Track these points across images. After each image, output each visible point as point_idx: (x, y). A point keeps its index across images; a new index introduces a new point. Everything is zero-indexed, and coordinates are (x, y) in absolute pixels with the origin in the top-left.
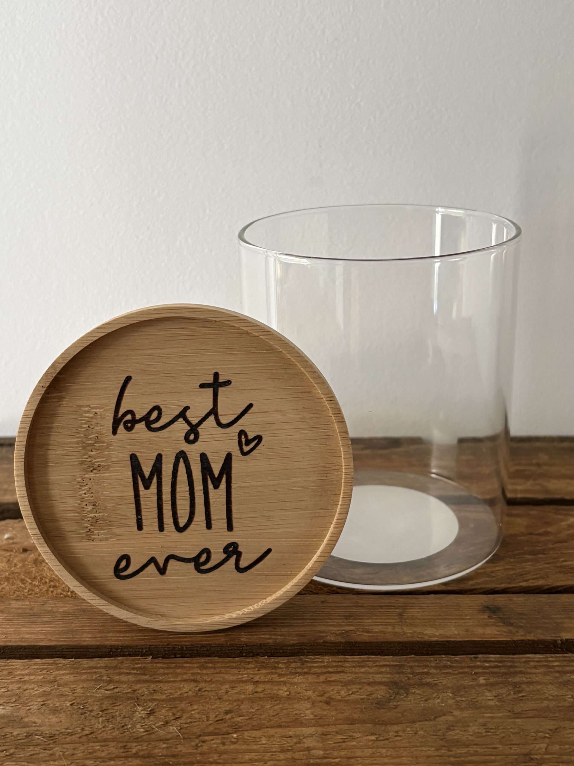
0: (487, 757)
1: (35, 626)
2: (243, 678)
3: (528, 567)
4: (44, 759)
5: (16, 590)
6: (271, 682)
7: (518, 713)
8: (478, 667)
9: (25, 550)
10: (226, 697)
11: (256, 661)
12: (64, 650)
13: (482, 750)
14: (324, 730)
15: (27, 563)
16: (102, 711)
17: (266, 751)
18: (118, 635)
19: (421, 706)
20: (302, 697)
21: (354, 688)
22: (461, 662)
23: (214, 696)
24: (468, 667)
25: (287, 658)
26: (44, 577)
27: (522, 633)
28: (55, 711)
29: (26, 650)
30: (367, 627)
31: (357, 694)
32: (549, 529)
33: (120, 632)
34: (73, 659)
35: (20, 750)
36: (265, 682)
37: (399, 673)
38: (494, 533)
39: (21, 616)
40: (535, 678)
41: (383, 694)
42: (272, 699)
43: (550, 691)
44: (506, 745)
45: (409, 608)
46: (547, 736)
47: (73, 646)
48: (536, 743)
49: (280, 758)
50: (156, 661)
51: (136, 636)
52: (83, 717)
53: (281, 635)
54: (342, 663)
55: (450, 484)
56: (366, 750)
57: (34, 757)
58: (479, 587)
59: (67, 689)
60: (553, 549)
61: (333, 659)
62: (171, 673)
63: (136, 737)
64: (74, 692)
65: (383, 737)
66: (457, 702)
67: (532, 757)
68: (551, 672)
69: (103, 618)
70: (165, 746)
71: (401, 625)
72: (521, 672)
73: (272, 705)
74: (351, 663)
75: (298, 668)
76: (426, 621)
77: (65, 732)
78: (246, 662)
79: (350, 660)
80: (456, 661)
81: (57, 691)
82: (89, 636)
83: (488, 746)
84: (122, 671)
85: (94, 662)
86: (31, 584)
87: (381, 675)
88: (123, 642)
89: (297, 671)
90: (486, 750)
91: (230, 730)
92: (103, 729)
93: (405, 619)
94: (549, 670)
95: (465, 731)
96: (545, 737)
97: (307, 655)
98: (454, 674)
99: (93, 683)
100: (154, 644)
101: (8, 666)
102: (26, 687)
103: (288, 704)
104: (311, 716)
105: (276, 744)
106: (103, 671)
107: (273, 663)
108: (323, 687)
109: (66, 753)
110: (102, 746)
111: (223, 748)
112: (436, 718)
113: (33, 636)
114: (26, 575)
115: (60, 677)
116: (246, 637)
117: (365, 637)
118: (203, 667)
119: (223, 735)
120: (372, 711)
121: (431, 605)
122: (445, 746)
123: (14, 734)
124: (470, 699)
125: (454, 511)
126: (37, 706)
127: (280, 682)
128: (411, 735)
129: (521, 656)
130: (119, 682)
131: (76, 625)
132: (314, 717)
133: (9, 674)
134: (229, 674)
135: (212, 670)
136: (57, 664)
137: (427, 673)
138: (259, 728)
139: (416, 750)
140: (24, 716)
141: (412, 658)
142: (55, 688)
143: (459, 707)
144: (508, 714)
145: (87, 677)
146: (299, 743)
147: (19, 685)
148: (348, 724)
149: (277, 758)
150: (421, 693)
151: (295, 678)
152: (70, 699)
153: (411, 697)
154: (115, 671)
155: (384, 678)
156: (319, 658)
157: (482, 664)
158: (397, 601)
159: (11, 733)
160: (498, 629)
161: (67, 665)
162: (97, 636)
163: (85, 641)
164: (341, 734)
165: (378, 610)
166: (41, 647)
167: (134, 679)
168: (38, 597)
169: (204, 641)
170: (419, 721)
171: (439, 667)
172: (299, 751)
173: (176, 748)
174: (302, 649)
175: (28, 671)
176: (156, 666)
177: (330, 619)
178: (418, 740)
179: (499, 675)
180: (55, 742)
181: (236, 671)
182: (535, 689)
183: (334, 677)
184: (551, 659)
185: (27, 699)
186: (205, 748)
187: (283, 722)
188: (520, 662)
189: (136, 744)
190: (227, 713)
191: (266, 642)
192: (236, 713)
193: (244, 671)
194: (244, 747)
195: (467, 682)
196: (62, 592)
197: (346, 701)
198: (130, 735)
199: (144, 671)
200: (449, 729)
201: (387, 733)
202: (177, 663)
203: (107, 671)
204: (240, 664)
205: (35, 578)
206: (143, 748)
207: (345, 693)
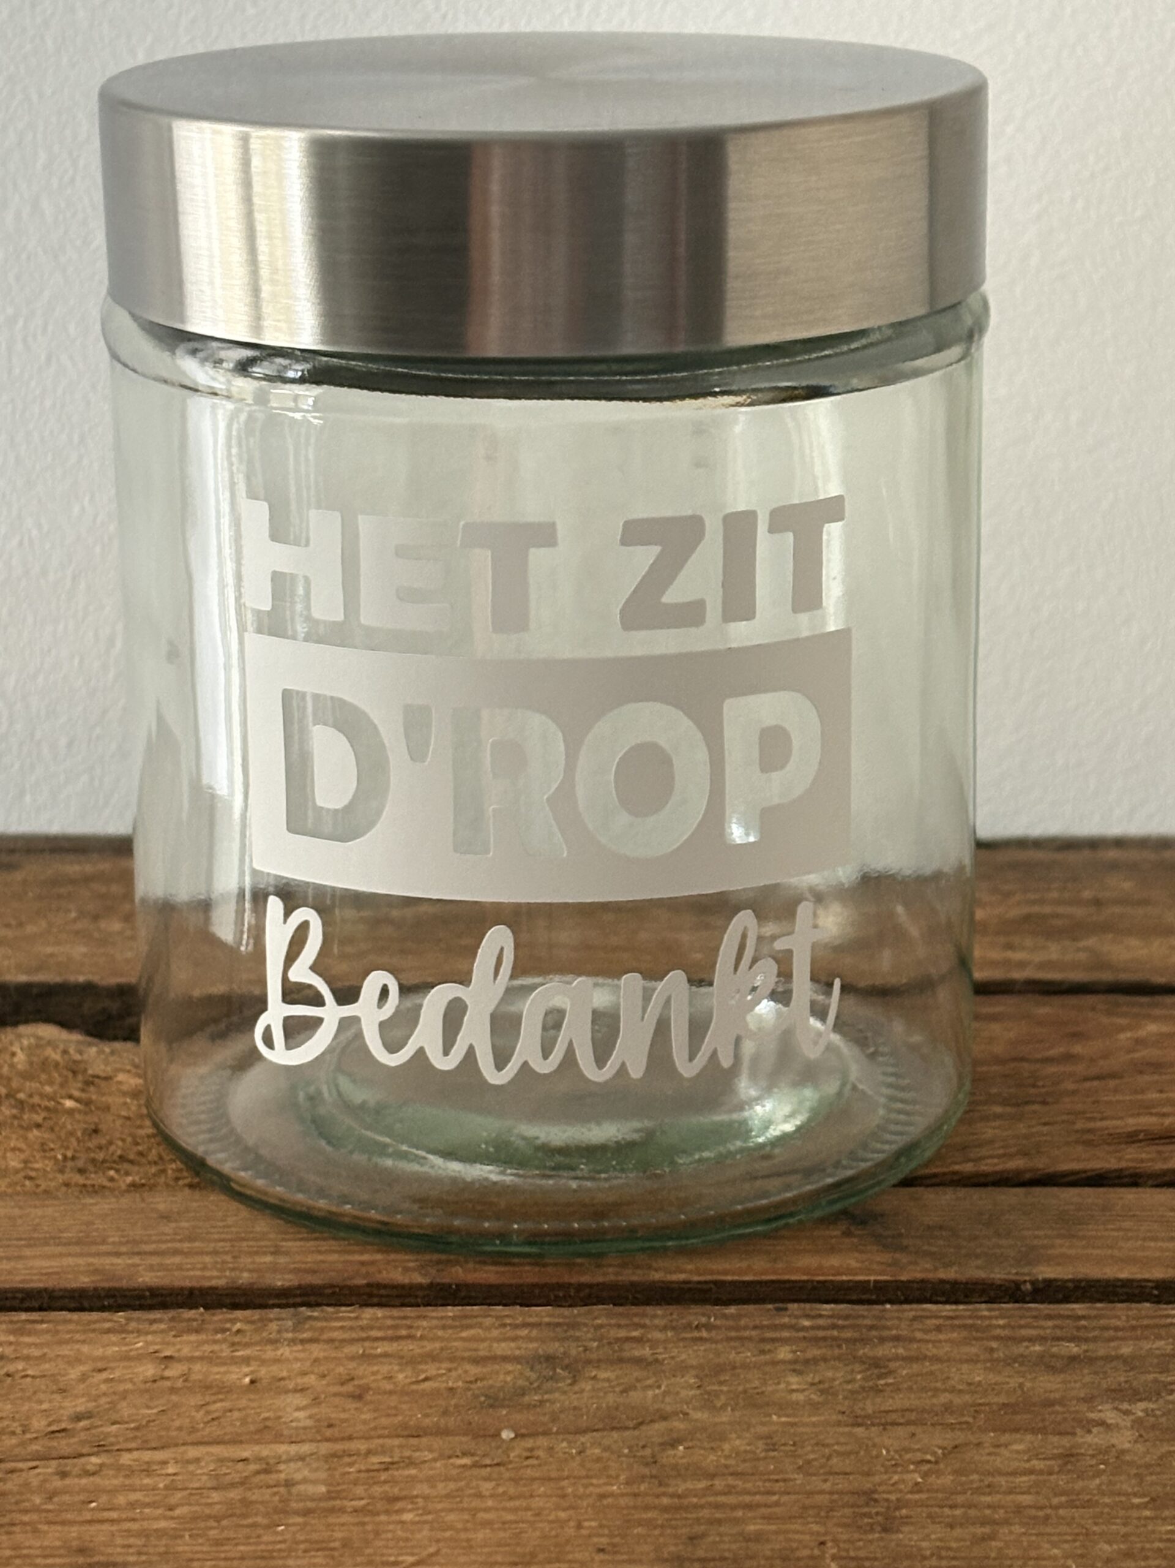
0: (758, 1497)
2: (131, 1350)
6: (211, 1359)
7: (863, 1417)
8: (784, 1327)
10: (80, 1388)
11: (172, 1316)
13: (748, 1485)
14: (337, 1447)
17: (175, 1488)
19: (608, 1402)
20: (288, 1387)
21: (431, 1369)
22: (739, 1318)
23: (46, 1386)
24: (756, 1327)
25: (258, 1311)
27: (928, 1266)
31: (440, 1379)
36: (193, 1358)
37: (562, 1339)
40: (931, 1350)
41: (509, 1379)
42: (208, 1390)
43: (964, 1374)
44: (815, 1475)
46: (929, 1457)
48: (896, 1472)
49: (210, 1501)
53: (250, 1271)
54: (412, 1320)
56: (440, 1486)
61: (388, 1314)
65: (492, 1459)
66: (705, 1393)
67: (876, 1496)
68: (976, 1339)
72: (897, 1338)
74: (434, 1320)
75: (288, 1330)
78: (146, 1319)
79: (436, 1315)
80: (726, 1317)
83: (766, 1477)
87: (513, 1345)
89: (284, 1337)
91: (85, 1451)
94: (977, 1334)
98: (714, 1341)
103: (250, 1399)
104: (309, 1423)
105: (203, 1475)
107: (218, 1321)
108: (350, 1367)
111: (59, 1482)
112: (641, 1423)
116: (151, 1274)
117: (487, 1274)
118: (22, 1330)
119: (64, 1458)
120: (472, 1411)
122: (651, 1477)
124: (740, 1388)
127: (232, 1357)
128: (567, 1456)
129: (907, 1307)
132: (314, 1424)
134: (96, 1343)
135: (48, 1336)
137: (638, 1340)
138: (163, 1444)
139: (574, 1484)
141: (606, 1310)
143: (708, 1402)
144: (837, 1417)
146: (267, 1471)
148: (404, 1437)
149: (203, 1501)
150: (612, 1377)
151: (276, 1350)
153: (584, 1385)
155: (521, 1349)
156: (348, 1312)
157: (795, 1322)
160: (864, 1256)
164: (381, 1456)
170: (595, 1430)
171: (674, 1328)
172: (264, 1488)
178: (581, 1466)
179: (834, 1343)
181: (114, 1338)
182: (924, 1370)
183: (384, 1348)
184: (986, 1313)
186: (13, 1483)
187: (225, 1434)
188: (899, 1319)
190: (78, 1418)
191: (207, 1284)
192: (105, 1418)
193: (137, 1337)
194: (117, 1481)
195: (743, 1356)
197: (407, 1394)
200: (670, 1444)
201: (503, 1452)
204: (127, 1325)
207: (406, 1377)
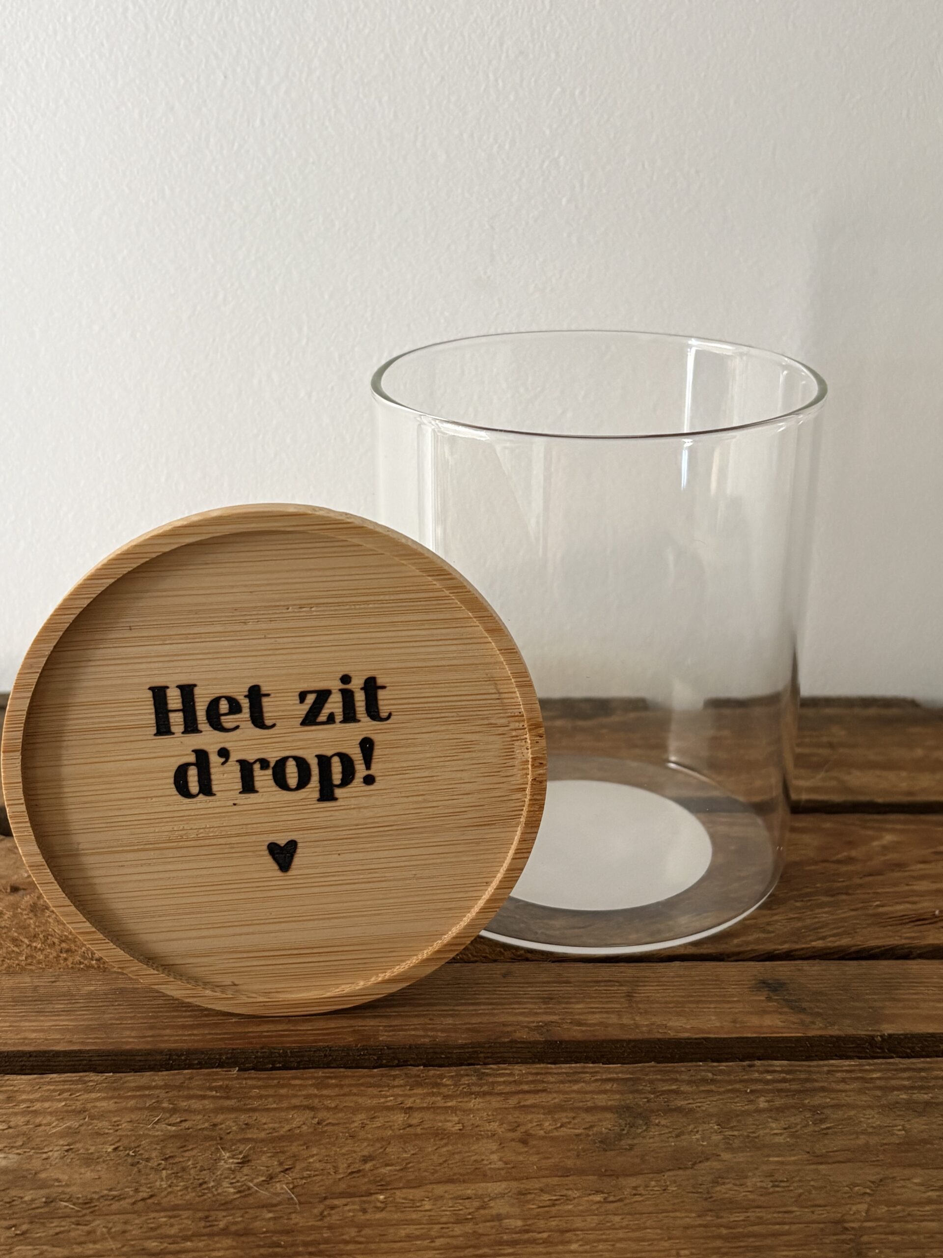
0: (777, 1227)
1: (42, 1018)
2: (387, 1102)
3: (824, 915)
4: (78, 1241)
5: (5, 957)
6: (432, 1108)
7: (821, 1156)
8: (757, 1081)
9: (15, 889)
10: (362, 1134)
11: (406, 1074)
12: (93, 1059)
13: (769, 1216)
14: (522, 1186)
15: (19, 910)
16: (166, 1159)
17: (432, 1222)
18: (180, 1033)
19: (670, 1146)
20: (482, 1133)
21: (564, 1117)
22: (729, 1073)
23: (342, 1132)
24: (741, 1081)
25: (455, 1068)
26: (49, 935)
27: (821, 1025)
28: (89, 1160)
29: (31, 1059)
30: (577, 1017)
31: (569, 1126)
32: (854, 853)
33: (184, 1027)
34: (111, 1074)
35: (38, 1226)
36: (423, 1108)
37: (632, 1092)
38: (767, 859)
39: (18, 1002)
40: (844, 1099)
41: (610, 1126)
42: (436, 1136)
43: (868, 1118)
44: (806, 1207)
45: (641, 984)
46: (868, 1191)
47: (109, 1051)
48: (853, 1204)
49: (455, 1233)
50: (246, 1076)
51: (210, 1034)
52: (136, 1169)
53: (442, 1031)
54: (543, 1076)
55: (695, 778)
56: (589, 1219)
57: (61, 1236)
58: (749, 948)
59: (105, 1124)
60: (861, 886)
61: (528, 1070)
62: (272, 1096)
63: (223, 1202)
64: (117, 1128)
65: (614, 1196)
66: (726, 1138)
67: (847, 1225)
68: (868, 1089)
69: (153, 1005)
70: (271, 1215)
71: (631, 1013)
72: (823, 1089)
73: (435, 1148)
74: (556, 1076)
75: (473, 1084)
76: (670, 1005)
77: (108, 1196)
78: (391, 1076)
79: (555, 1071)
80: (722, 1072)
81: (90, 1127)
82: (133, 1034)
83: (778, 1210)
84: (192, 1092)
85: (145, 1078)
86: (28, 946)
87: (605, 1096)
88: (190, 1044)
89: (473, 1090)
90: (775, 1215)
91: (373, 1188)
92: (170, 1190)
93: (637, 1002)
94: (867, 1085)
95: (741, 1185)
96: (865, 1193)
97: (485, 1064)
98: (720, 1093)
99: (146, 1112)
100: (240, 1047)
101: (6, 1086)
102: (38, 1121)
103: (463, 1145)
104: (500, 1164)
105: (447, 1211)
106: (161, 1093)
107: (433, 1077)
108: (515, 1116)
109: (113, 1230)
110: (170, 1217)
111: (363, 1217)
112: (694, 1164)
113: (41, 1035)
114: (20, 931)
115: (92, 1104)
116: (386, 1034)
117: (576, 1033)
118: (320, 1085)
119: (362, 1196)
120: (594, 1154)
121: (676, 979)
122: (711, 1210)
123: (26, 1199)
124: (745, 1134)
125: (704, 823)
126: (59, 1152)
127: (446, 1107)
128: (658, 1192)
129: (821, 1063)
130: (188, 1111)
131: (111, 1015)
132: (504, 1166)
133: (9, 1099)
134: (365, 1096)
135: (337, 1089)
136: (85, 1082)
137: (677, 1092)
138: (419, 1184)
139: (667, 1217)
140: (39, 1169)
141: (653, 1067)
142: (86, 1123)
143: (729, 1148)
144: (806, 1156)
145: (137, 1103)
146: (483, 1207)
147: (27, 1119)
148: (559, 1177)
149: (451, 1233)
150: (669, 1124)
151: (470, 1101)
152: (113, 1140)
153: (654, 1131)
154: (181, 1093)
155: (611, 1100)
156: (505, 1069)
157: (762, 1076)
158: (621, 972)
159: (21, 1198)
160: (784, 1017)
161: (100, 1084)
162: (147, 1035)
163: (127, 1043)
164: (549, 1194)
165: (594, 989)
166: (57, 1054)
167: (211, 1106)
168: (44, 968)
169: (320, 1041)
170: (669, 1170)
171: (695, 1082)
172: (485, 1221)
173: (288, 1219)
174: (476, 1052)
175: (40, 1094)
176: (246, 1084)
177: (519, 1003)
178: (668, 1201)
179: (789, 1094)
180: (94, 1211)
181: (375, 1091)
182: (846, 1116)
183: (531, 1100)
184: (867, 1067)
185: (42, 1141)
186: (335, 1218)
187: (455, 1174)
188: (819, 1072)
189: (224, 1214)
190: (365, 1160)
191: (419, 1042)
192: (381, 1161)
193: (388, 1091)
194: (396, 1216)
195: (739, 1105)
196: (82, 960)
197: (553, 1139)
198: (214, 1199)
199: (227, 1092)
200: (715, 1182)
201: (619, 1189)
202: (280, 1078)
203: (167, 1092)
204: (381, 1080)
205: (35, 936)
206: (237, 1220)
207: (550, 1125)
